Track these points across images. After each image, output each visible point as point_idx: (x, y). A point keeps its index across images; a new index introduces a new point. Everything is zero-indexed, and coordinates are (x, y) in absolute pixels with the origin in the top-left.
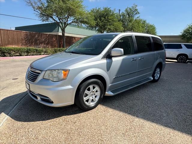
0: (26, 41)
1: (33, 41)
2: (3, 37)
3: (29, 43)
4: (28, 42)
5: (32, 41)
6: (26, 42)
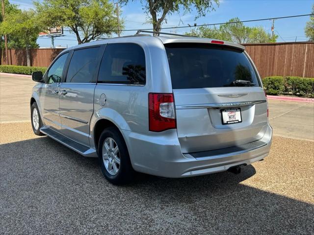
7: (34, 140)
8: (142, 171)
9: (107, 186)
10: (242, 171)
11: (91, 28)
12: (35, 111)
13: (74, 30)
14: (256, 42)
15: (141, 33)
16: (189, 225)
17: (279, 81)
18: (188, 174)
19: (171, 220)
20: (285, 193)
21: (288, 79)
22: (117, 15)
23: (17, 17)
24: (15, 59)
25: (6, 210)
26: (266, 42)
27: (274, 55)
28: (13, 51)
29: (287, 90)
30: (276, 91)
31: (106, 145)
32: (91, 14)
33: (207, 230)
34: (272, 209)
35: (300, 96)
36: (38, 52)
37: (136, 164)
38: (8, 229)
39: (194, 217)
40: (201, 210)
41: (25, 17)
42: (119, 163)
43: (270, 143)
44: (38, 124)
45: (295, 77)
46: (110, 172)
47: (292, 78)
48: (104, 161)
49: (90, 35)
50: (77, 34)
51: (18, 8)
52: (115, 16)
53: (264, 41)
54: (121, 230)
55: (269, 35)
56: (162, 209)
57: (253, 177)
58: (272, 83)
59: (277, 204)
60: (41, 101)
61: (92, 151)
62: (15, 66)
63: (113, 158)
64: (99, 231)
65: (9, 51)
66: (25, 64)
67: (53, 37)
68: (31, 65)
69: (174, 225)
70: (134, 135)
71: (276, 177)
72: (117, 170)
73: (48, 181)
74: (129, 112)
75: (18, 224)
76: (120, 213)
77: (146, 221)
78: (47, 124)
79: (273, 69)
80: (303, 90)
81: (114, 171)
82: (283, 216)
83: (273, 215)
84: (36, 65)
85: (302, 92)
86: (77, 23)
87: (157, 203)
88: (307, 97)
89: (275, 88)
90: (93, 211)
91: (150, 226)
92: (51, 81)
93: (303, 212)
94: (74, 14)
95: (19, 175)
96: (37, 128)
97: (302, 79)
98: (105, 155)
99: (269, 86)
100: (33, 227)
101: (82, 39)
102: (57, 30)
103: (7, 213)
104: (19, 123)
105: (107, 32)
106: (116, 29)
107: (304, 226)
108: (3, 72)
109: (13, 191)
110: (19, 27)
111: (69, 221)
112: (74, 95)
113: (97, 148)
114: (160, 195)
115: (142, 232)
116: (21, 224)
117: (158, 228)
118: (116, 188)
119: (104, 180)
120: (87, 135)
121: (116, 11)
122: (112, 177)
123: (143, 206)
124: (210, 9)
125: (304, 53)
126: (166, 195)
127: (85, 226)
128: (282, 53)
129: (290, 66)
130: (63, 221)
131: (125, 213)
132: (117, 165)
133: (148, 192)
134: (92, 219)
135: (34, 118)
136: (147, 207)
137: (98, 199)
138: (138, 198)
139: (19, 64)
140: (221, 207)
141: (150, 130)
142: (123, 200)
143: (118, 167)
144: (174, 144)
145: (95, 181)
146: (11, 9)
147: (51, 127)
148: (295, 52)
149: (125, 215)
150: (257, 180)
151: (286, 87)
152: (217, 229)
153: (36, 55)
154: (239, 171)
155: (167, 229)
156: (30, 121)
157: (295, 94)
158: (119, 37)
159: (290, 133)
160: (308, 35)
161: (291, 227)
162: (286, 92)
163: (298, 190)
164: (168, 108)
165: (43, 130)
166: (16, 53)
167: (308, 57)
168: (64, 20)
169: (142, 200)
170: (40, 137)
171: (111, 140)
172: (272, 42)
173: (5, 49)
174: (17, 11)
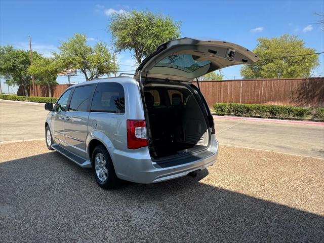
0: (300, 94)
1: (316, 94)
2: (264, 90)
3: (306, 98)
4: (304, 96)
5: (314, 93)
6: (301, 96)
7: (47, 154)
8: (124, 179)
9: (99, 190)
10: (197, 175)
11: (95, 70)
12: (48, 133)
13: (83, 71)
14: (209, 80)
15: (123, 75)
16: (158, 219)
17: (224, 106)
18: (158, 180)
19: (145, 216)
20: (228, 188)
21: (230, 105)
22: (114, 61)
23: (42, 62)
24: (40, 92)
25: (14, 215)
26: (216, 80)
27: (221, 88)
28: (39, 87)
29: (230, 112)
30: (223, 113)
31: (97, 158)
32: (95, 59)
33: (172, 223)
34: (219, 202)
35: (239, 116)
36: (58, 87)
37: (119, 174)
38: (13, 232)
39: (162, 212)
40: (168, 206)
41: (47, 63)
42: (107, 172)
43: (217, 153)
44: (50, 142)
45: (235, 104)
46: (101, 179)
47: (233, 104)
48: (96, 171)
49: (95, 75)
50: (86, 74)
51: (42, 56)
52: (113, 62)
53: (214, 79)
54: (106, 227)
55: (218, 75)
56: (139, 207)
57: (207, 177)
58: (220, 107)
59: (223, 198)
60: (52, 124)
61: (87, 163)
62: (40, 97)
63: (103, 169)
64: (88, 229)
65: (35, 86)
66: (48, 96)
67: (69, 76)
68: (52, 96)
69: (147, 220)
70: (117, 152)
71: (222, 176)
72: (106, 178)
73: (53, 187)
74: (116, 133)
75: (22, 227)
76: (106, 212)
77: (126, 218)
78: (57, 142)
79: (220, 97)
80: (241, 112)
81: (103, 179)
82: (227, 207)
83: (220, 207)
84: (56, 96)
85: (239, 113)
86: (85, 66)
87: (135, 202)
88: (243, 116)
89: (222, 111)
90: (85, 212)
91: (128, 222)
92: (60, 110)
93: (240, 203)
94: (82, 60)
95: (31, 183)
96: (49, 145)
97: (239, 104)
98: (97, 166)
99: (218, 110)
100: (35, 229)
101: (89, 78)
102: (72, 71)
103: (15, 218)
104: (38, 141)
105: (108, 73)
106: (113, 70)
107: (241, 214)
108: (31, 101)
109: (23, 198)
110: (42, 69)
111: (65, 222)
112: (79, 120)
113: (91, 161)
114: (139, 195)
115: (122, 227)
116: (25, 227)
117: (135, 223)
118: (105, 191)
119: (96, 185)
120: (84, 151)
121: (113, 58)
122: (102, 183)
123: (124, 205)
124: (178, 58)
125: (240, 87)
126: (143, 195)
127: (77, 225)
128: (226, 86)
129: (232, 96)
130: (60, 222)
131: (110, 212)
132: (106, 174)
133: (129, 193)
134: (84, 219)
135: (47, 137)
136: (127, 206)
137: (90, 202)
138: (121, 199)
139: (43, 95)
140: (183, 202)
141: (128, 148)
142: (110, 201)
143: (106, 176)
144: (146, 159)
145: (89, 186)
146: (37, 56)
147: (60, 144)
148: (234, 86)
149: (110, 214)
150: (209, 179)
151: (229, 110)
152: (179, 221)
153: (55, 89)
154: (196, 175)
155: (142, 224)
156: (45, 139)
157: (235, 115)
158: (116, 77)
159: (232, 142)
160: (242, 75)
161: (233, 215)
162: (229, 114)
163: (237, 185)
164: (142, 131)
165: (53, 146)
166: (41, 88)
167: (242, 90)
168: (75, 64)
169: (124, 201)
170: (52, 151)
171: (101, 155)
172: (220, 80)
173: (32, 85)
174: (41, 59)
